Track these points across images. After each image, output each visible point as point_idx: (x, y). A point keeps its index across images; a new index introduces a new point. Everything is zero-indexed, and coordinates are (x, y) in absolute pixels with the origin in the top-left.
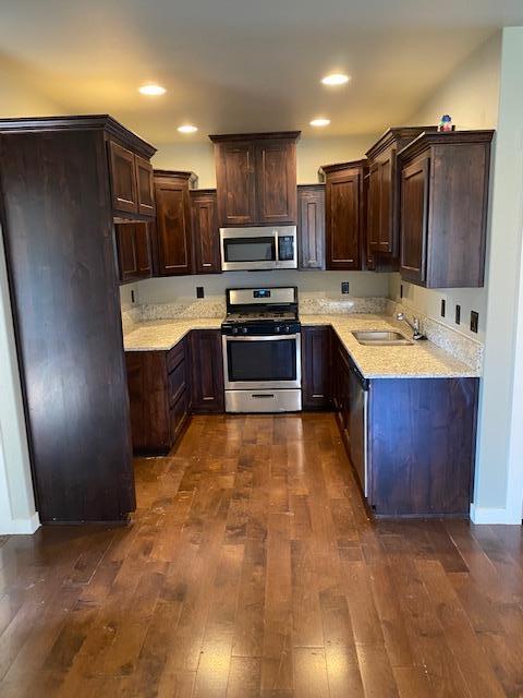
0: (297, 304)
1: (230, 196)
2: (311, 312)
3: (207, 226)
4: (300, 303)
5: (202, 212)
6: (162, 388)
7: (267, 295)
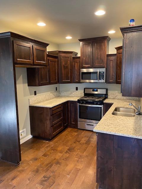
0: (107, 95)
1: (84, 58)
2: (112, 98)
3: (77, 68)
4: (109, 94)
5: (76, 64)
6: (48, 120)
7: (97, 91)
